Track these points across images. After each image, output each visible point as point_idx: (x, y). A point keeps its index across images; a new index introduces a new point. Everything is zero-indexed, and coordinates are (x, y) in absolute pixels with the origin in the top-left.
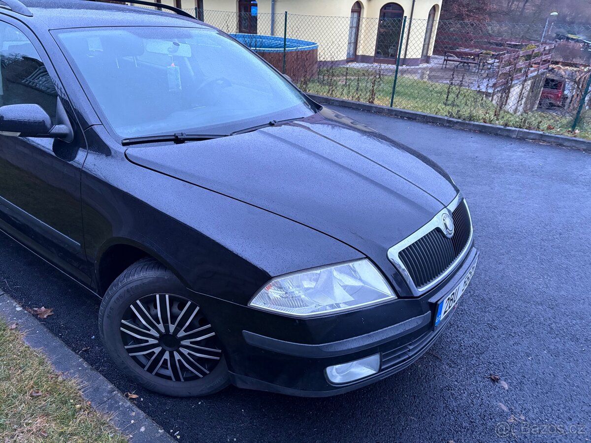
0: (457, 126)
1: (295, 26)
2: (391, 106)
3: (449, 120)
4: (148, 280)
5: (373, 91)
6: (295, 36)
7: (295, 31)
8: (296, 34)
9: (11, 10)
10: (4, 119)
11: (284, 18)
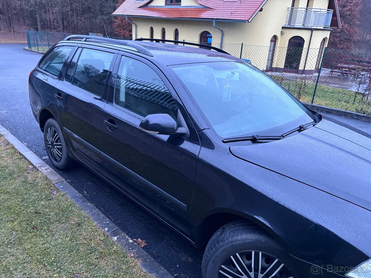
0: (363, 118)
1: (248, 52)
2: (312, 103)
3: (358, 115)
4: (249, 241)
5: (299, 93)
6: (247, 58)
7: (247, 55)
8: (248, 56)
9: (138, 52)
10: (150, 123)
11: (241, 47)
